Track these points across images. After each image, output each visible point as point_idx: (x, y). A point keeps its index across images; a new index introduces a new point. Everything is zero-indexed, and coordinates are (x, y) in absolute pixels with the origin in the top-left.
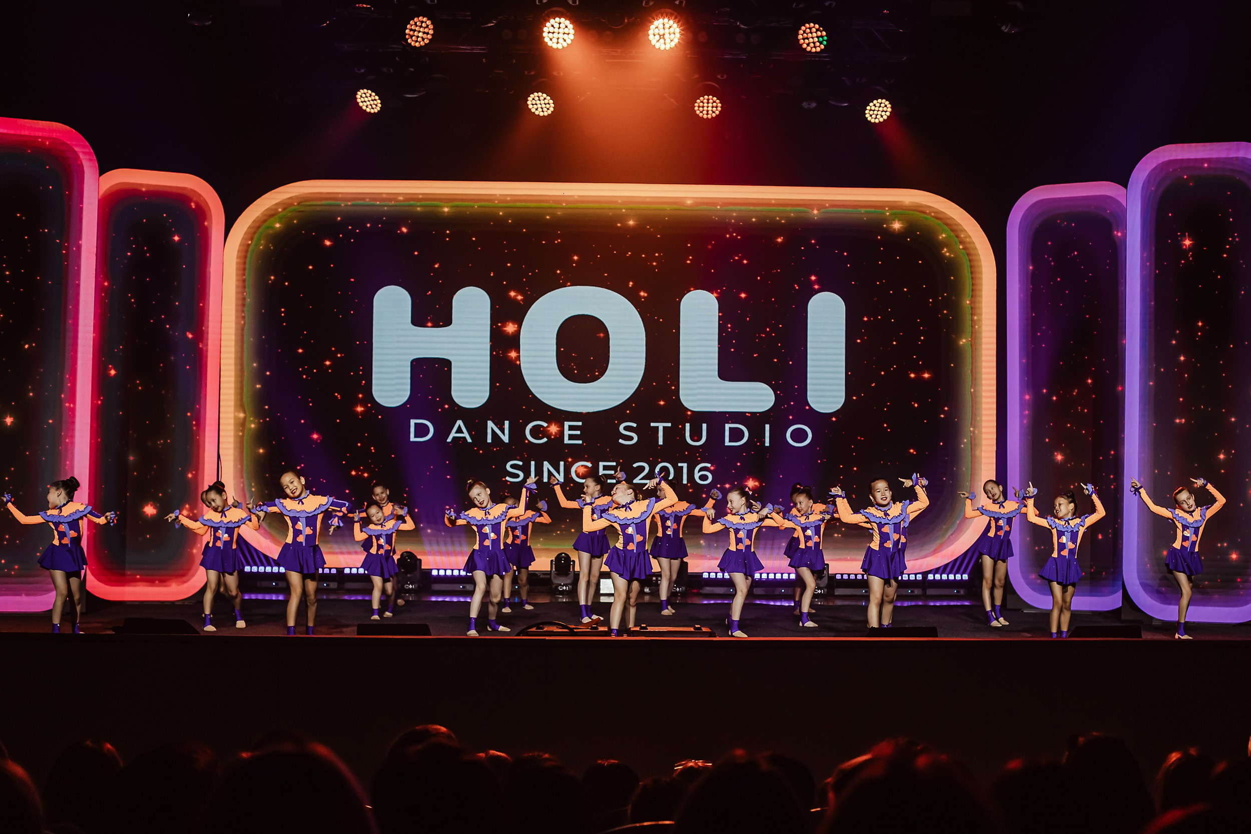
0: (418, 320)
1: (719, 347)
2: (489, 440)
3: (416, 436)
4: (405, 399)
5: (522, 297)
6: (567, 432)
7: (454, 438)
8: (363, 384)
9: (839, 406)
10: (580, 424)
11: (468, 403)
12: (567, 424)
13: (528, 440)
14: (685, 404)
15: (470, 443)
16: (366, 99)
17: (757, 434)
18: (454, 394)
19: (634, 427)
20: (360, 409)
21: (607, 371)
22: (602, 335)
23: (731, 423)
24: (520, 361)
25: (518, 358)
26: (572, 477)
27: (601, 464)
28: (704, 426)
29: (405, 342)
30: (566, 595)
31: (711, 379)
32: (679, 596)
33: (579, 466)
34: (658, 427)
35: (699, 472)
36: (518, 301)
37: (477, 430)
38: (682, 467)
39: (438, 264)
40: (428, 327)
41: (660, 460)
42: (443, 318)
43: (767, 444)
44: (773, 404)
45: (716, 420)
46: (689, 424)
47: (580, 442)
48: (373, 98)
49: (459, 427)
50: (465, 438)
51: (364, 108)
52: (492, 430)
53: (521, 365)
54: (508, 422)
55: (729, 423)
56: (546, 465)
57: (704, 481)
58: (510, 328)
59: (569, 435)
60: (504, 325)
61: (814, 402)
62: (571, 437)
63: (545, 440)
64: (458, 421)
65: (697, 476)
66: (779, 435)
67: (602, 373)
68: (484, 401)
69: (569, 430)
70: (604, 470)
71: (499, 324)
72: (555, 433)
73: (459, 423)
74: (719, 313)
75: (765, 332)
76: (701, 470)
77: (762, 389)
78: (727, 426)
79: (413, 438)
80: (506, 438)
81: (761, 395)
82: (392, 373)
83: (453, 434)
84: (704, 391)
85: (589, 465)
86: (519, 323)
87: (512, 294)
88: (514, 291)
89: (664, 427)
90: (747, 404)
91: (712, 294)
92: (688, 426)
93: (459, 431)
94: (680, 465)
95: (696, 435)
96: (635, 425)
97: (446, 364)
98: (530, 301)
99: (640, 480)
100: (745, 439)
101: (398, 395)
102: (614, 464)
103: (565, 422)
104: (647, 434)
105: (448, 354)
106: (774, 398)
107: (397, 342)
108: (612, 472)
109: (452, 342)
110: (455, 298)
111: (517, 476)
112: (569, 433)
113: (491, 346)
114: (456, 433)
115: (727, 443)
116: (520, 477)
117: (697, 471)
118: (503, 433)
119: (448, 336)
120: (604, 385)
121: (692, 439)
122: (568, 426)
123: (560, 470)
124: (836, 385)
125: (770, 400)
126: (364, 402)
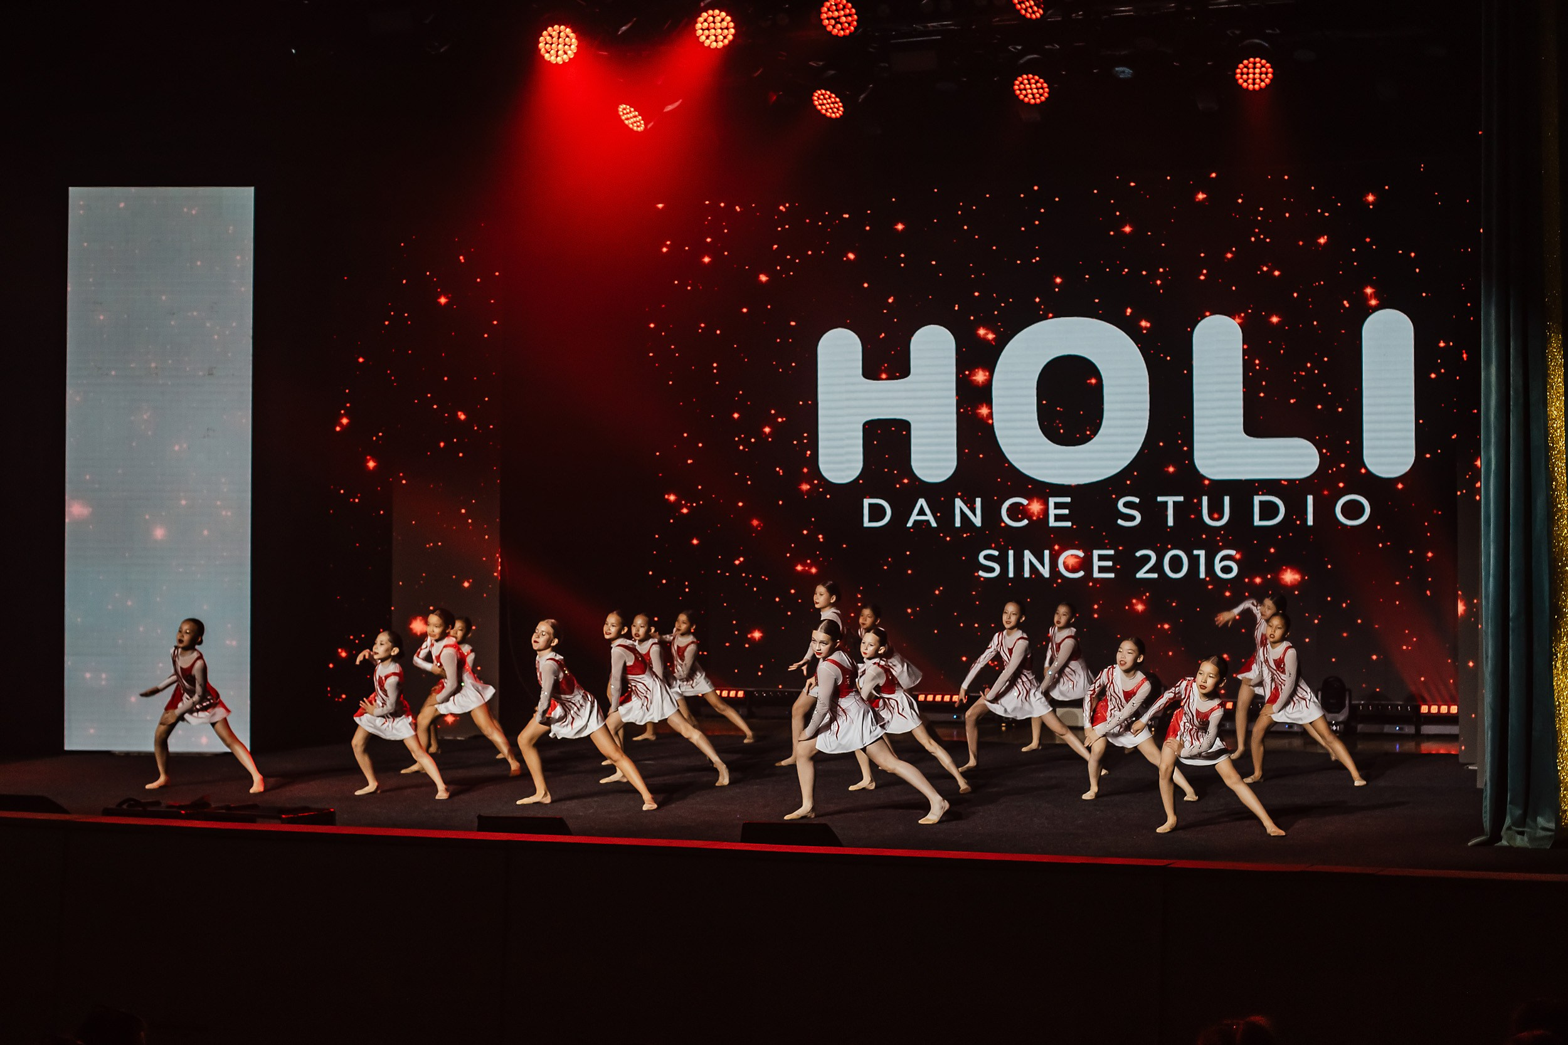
0: (871, 371)
1: (1244, 392)
2: (958, 524)
3: (870, 521)
4: (857, 473)
5: (994, 336)
6: (1052, 512)
7: (916, 521)
8: (808, 456)
9: (1407, 468)
10: (1068, 500)
11: (931, 476)
12: (1052, 501)
13: (1004, 522)
14: (1202, 470)
15: (935, 528)
17: (1296, 508)
18: (914, 464)
19: (1136, 503)
20: (805, 487)
21: (1101, 429)
22: (1093, 381)
23: (1263, 494)
24: (992, 420)
25: (990, 415)
26: (1059, 571)
27: (1096, 553)
28: (1227, 499)
29: (855, 399)
31: (1235, 435)
33: (1068, 556)
34: (1166, 503)
35: (1220, 562)
36: (988, 341)
37: (944, 511)
38: (1198, 556)
39: (892, 298)
40: (882, 379)
41: (1169, 546)
42: (900, 368)
43: (1310, 522)
44: (1317, 467)
45: (1242, 490)
46: (1206, 497)
47: (1069, 524)
49: (922, 506)
50: (928, 521)
52: (962, 511)
53: (995, 424)
54: (980, 499)
55: (1259, 495)
56: (1028, 555)
57: (1227, 574)
58: (980, 377)
59: (1055, 515)
60: (972, 373)
61: (1372, 464)
62: (1058, 518)
63: (1026, 522)
64: (920, 500)
65: (1218, 567)
66: (1324, 510)
67: (1095, 432)
68: (950, 472)
69: (1055, 508)
70: (1099, 560)
71: (967, 373)
72: (1038, 513)
73: (922, 502)
74: (1243, 345)
75: (1305, 369)
76: (1223, 559)
77: (1302, 447)
79: (866, 523)
80: (977, 521)
81: (1301, 456)
82: (842, 439)
83: (914, 517)
84: (1226, 452)
85: (1081, 554)
86: (991, 369)
87: (982, 332)
88: (983, 328)
89: (1174, 502)
90: (1283, 468)
91: (1234, 319)
92: (1205, 499)
93: (922, 513)
94: (1196, 552)
95: (1216, 513)
96: (1137, 500)
97: (903, 427)
98: (1003, 340)
99: (1145, 573)
100: (1280, 516)
101: (848, 469)
102: (1112, 552)
103: (1050, 499)
104: (1153, 512)
105: (906, 414)
106: (1319, 460)
107: (848, 400)
108: (1110, 564)
109: (910, 398)
110: (914, 339)
111: (992, 570)
112: (1055, 513)
113: (957, 400)
114: (918, 514)
115: (1257, 522)
116: (996, 572)
117: (1218, 562)
118: (974, 514)
119: (906, 390)
120: (1097, 447)
121: (1211, 518)
122: (1053, 504)
123: (1045, 562)
124: (1403, 439)
125: (1314, 462)
126: (809, 479)
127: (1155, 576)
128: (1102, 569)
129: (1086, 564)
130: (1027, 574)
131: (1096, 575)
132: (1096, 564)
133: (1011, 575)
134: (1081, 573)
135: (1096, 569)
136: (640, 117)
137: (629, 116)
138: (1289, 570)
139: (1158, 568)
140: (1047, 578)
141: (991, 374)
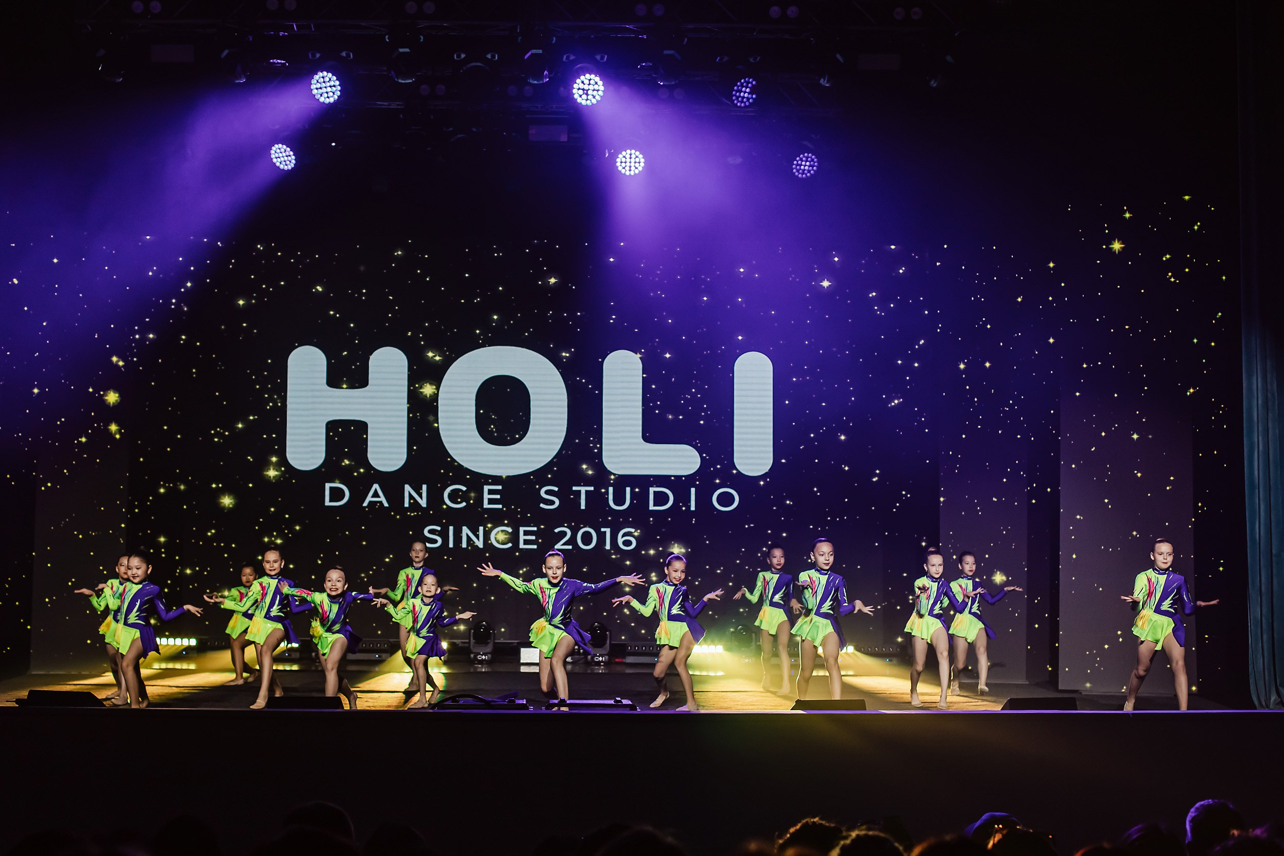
0: (333, 381)
1: (642, 409)
2: (407, 505)
3: (331, 501)
4: (321, 461)
5: (441, 358)
6: (486, 496)
7: (370, 502)
8: (277, 447)
9: (767, 469)
10: (500, 487)
11: (384, 465)
12: (486, 488)
13: (446, 505)
14: (609, 467)
15: (386, 507)
16: (281, 155)
17: (682, 497)
18: (370, 456)
19: (555, 491)
21: (528, 433)
22: (522, 396)
23: (657, 486)
24: (438, 424)
25: (436, 420)
26: (491, 543)
27: (522, 529)
29: (321, 403)
30: (486, 664)
31: (635, 441)
32: (602, 665)
33: (499, 532)
34: (580, 491)
35: (622, 537)
36: (436, 362)
37: (395, 495)
38: (605, 532)
39: (354, 323)
40: (343, 388)
41: (582, 525)
42: (359, 379)
43: (693, 508)
44: (698, 467)
45: (642, 482)
47: (500, 506)
48: (287, 154)
49: (376, 490)
50: (381, 502)
51: (278, 164)
52: (410, 494)
53: (440, 427)
54: (426, 485)
55: (652, 487)
56: (465, 530)
57: (627, 546)
58: (428, 390)
59: (489, 499)
60: (422, 387)
61: (741, 466)
62: (491, 501)
63: (464, 504)
65: (620, 541)
66: (705, 499)
67: (523, 436)
68: (401, 464)
69: (489, 494)
70: (524, 535)
71: (417, 386)
72: (474, 497)
73: (376, 486)
74: (643, 374)
75: (690, 393)
76: (624, 535)
77: (688, 452)
79: (327, 503)
80: (423, 503)
81: (686, 458)
82: (307, 434)
83: (369, 498)
84: (628, 453)
85: (510, 530)
86: (437, 382)
87: (430, 354)
88: (432, 351)
89: (586, 491)
90: (672, 466)
91: (636, 354)
92: (611, 489)
93: (376, 495)
94: (603, 530)
95: (619, 500)
96: (556, 489)
97: (362, 426)
98: (448, 362)
99: (562, 545)
100: (670, 503)
101: (312, 458)
102: (535, 529)
103: (485, 486)
104: (569, 499)
105: (364, 416)
106: (700, 460)
107: (313, 403)
108: (533, 538)
109: (368, 404)
110: (371, 357)
111: (435, 541)
112: (488, 497)
113: (408, 407)
114: (373, 497)
115: (652, 507)
116: (438, 542)
117: (621, 536)
118: (421, 498)
119: (364, 397)
120: (525, 446)
121: (616, 503)
122: (487, 490)
123: (480, 536)
124: (764, 446)
125: (696, 463)
126: (277, 466)
127: (570, 547)
128: (526, 542)
129: (514, 538)
130: (464, 545)
131: (522, 546)
132: (522, 538)
133: (451, 545)
134: (510, 545)
135: (521, 542)
138: (676, 545)
139: (572, 541)
140: (481, 549)
141: (438, 389)
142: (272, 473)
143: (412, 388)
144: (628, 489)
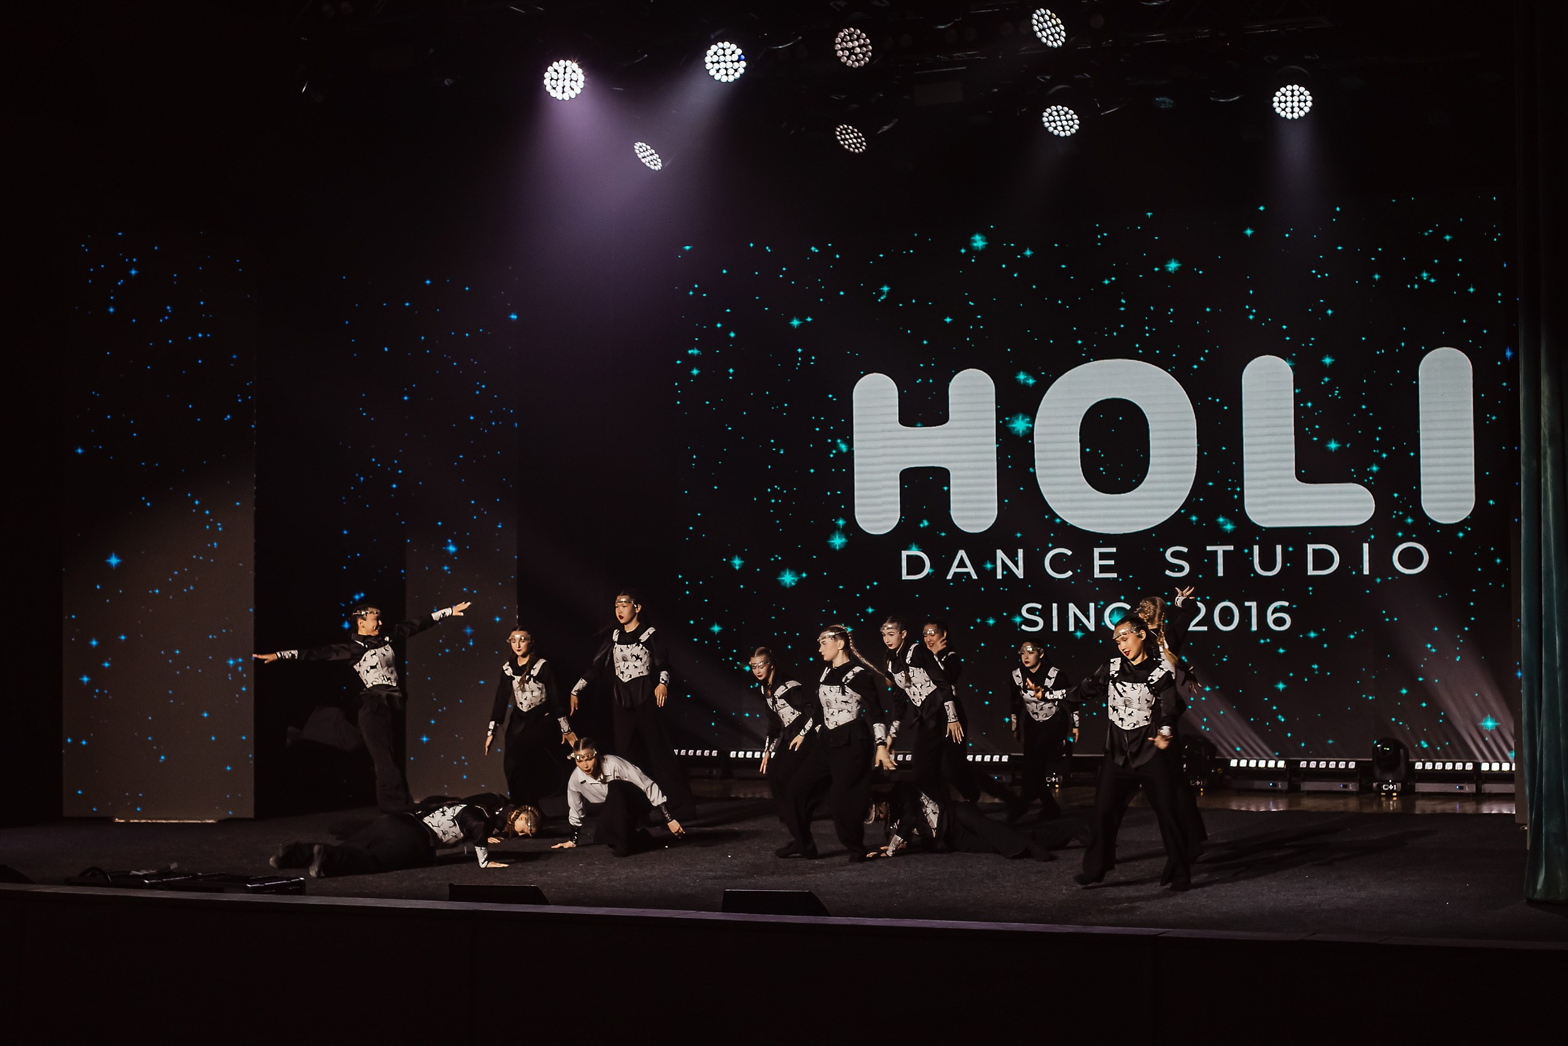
0: (907, 418)
1: (1295, 435)
2: (1000, 576)
3: (908, 574)
4: (894, 524)
5: (1034, 381)
6: (1097, 563)
7: (955, 573)
8: (843, 507)
9: (1466, 514)
10: (1114, 550)
11: (971, 526)
12: (1097, 551)
13: (1048, 574)
14: (1253, 518)
15: (975, 580)
18: (953, 514)
19: (1184, 552)
21: (1148, 476)
22: (1139, 426)
23: (1317, 542)
24: (1034, 467)
25: (1032, 463)
26: (1105, 624)
29: (892, 447)
31: (1287, 481)
33: (1113, 610)
34: (1216, 551)
35: (1273, 613)
36: (1028, 386)
37: (985, 563)
38: (1250, 607)
40: (917, 426)
41: (1219, 598)
42: (938, 414)
43: (1366, 572)
44: (1372, 514)
45: (1296, 538)
46: (1258, 546)
47: (1115, 575)
49: (962, 558)
50: (969, 573)
52: (1003, 562)
53: (1037, 473)
54: (1022, 550)
55: (1313, 543)
56: (1072, 608)
57: (1280, 626)
58: (1020, 425)
59: (1100, 566)
60: (1013, 421)
61: (1430, 510)
62: (1103, 569)
63: (1070, 573)
64: (960, 551)
65: (1270, 619)
66: (1381, 560)
67: (1140, 481)
68: (991, 522)
69: (1100, 560)
71: (1007, 419)
72: (1083, 564)
73: (962, 553)
74: (1295, 387)
75: (1359, 413)
76: (1275, 611)
77: (1357, 492)
78: (1310, 548)
79: (905, 577)
80: (1020, 573)
81: (1356, 501)
82: (879, 489)
83: (954, 569)
84: (1277, 499)
85: (1128, 607)
86: (1032, 415)
87: (1021, 376)
88: (1023, 372)
89: (1224, 551)
90: (1338, 514)
91: (1285, 360)
92: (1256, 548)
93: (962, 565)
94: (1247, 604)
95: (1268, 562)
96: (1185, 550)
97: (941, 476)
98: (1043, 386)
100: (1336, 565)
101: (885, 519)
103: (1095, 549)
104: (1201, 562)
105: (944, 461)
106: (1374, 505)
107: (883, 447)
109: (948, 445)
110: (951, 384)
111: (1035, 624)
112: (1099, 564)
113: (997, 448)
114: (957, 567)
115: (1311, 572)
116: (1039, 626)
117: (1271, 614)
118: (1017, 566)
119: (944, 437)
120: (1143, 494)
121: (1263, 568)
122: (1098, 554)
123: (1090, 615)
124: (1462, 482)
125: (1369, 509)
126: (845, 531)
127: (1205, 628)
130: (1072, 628)
133: (1055, 629)
136: (657, 156)
137: (645, 154)
139: (1208, 620)
140: (1093, 632)
141: (1033, 421)
142: (838, 541)
143: (1001, 422)
144: (1279, 548)
